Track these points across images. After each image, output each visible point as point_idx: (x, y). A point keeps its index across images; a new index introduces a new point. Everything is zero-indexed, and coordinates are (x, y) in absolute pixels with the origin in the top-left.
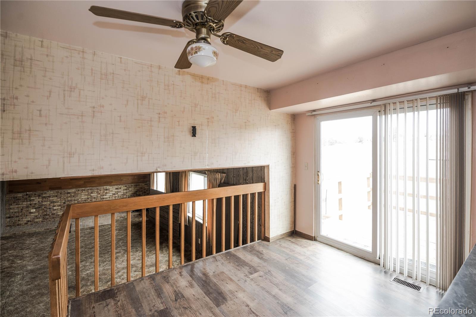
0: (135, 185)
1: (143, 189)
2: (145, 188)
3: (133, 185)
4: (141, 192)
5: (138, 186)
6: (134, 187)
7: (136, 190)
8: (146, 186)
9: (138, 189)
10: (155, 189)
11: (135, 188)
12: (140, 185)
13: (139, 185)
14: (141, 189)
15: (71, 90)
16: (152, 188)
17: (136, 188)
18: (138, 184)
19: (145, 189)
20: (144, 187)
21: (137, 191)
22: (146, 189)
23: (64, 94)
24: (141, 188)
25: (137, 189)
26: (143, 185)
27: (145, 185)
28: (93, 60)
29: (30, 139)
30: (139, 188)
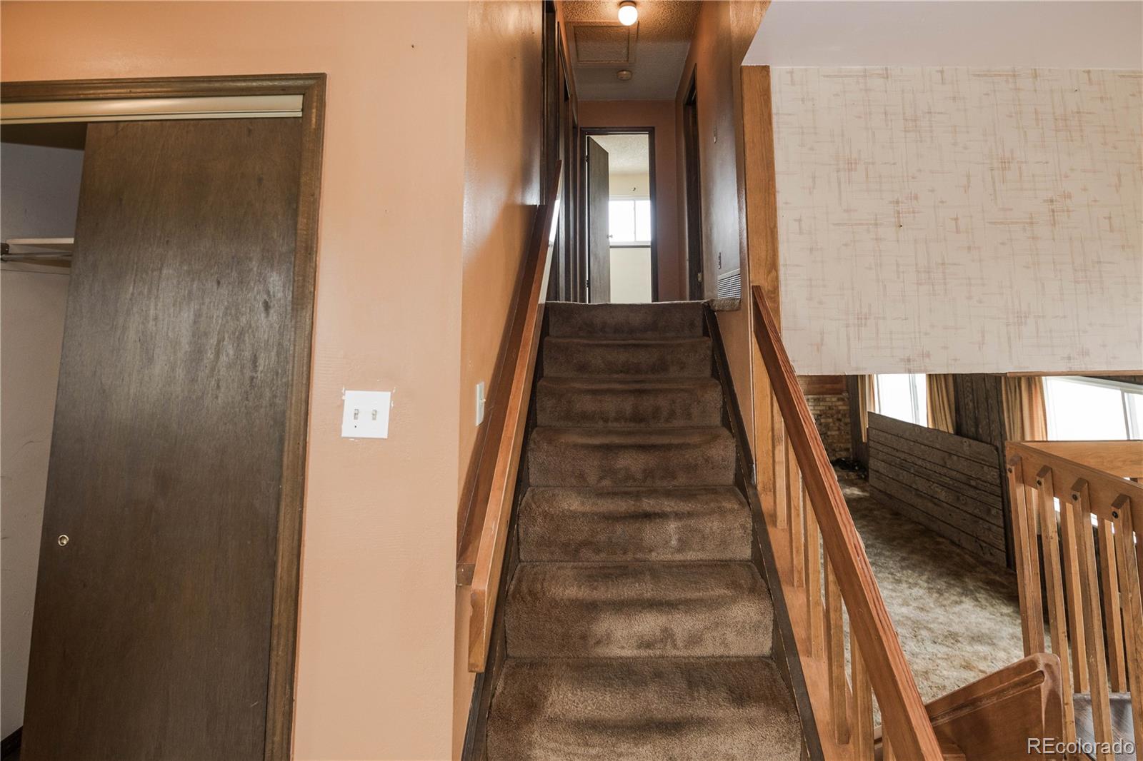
0: (815, 400)
1: (834, 411)
2: (840, 408)
3: (812, 398)
4: (829, 417)
5: (822, 401)
6: (813, 404)
7: (818, 412)
8: (840, 403)
9: (823, 410)
10: (877, 412)
11: (816, 408)
12: (828, 399)
13: (824, 400)
14: (830, 412)
15: (1004, 166)
16: (870, 409)
17: (819, 408)
18: (821, 396)
19: (839, 412)
20: (836, 406)
21: (820, 415)
22: (842, 412)
23: (993, 178)
24: (830, 408)
25: (820, 410)
26: (834, 399)
27: (839, 400)
28: (1035, 91)
29: (945, 284)
30: (824, 408)
